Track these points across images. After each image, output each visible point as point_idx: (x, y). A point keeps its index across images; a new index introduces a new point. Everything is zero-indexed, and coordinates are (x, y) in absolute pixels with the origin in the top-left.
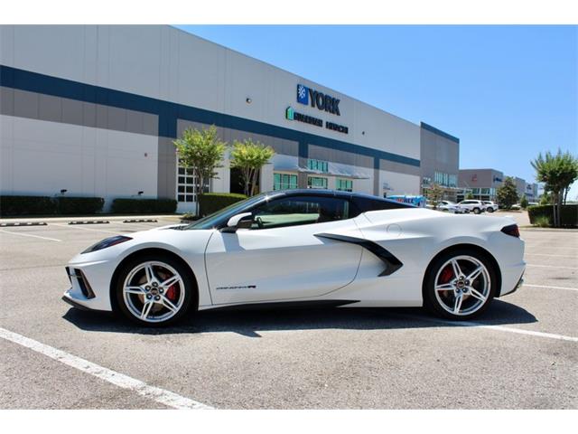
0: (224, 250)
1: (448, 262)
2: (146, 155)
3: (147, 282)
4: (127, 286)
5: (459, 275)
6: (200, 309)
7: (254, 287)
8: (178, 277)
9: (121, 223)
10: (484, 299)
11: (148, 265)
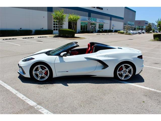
0: (59, 62)
1: (122, 66)
2: (44, 17)
3: (39, 70)
4: (34, 71)
5: (124, 69)
6: (53, 77)
7: (68, 72)
8: (47, 69)
9: (37, 38)
10: (131, 76)
11: (39, 66)
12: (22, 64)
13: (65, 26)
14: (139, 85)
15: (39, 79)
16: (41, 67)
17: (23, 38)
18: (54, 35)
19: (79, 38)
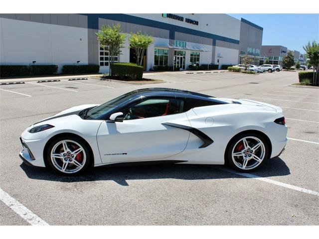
0: (107, 133)
1: (241, 140)
2: (81, 40)
3: (63, 151)
4: (53, 153)
5: (247, 147)
6: (95, 166)
7: (126, 154)
8: (81, 149)
9: (67, 80)
10: (260, 161)
11: (64, 142)
12: (28, 137)
13: (124, 58)
14: (280, 181)
15: (63, 170)
16: (68, 143)
18: (102, 75)
19: (151, 82)
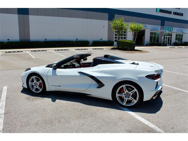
1: (122, 86)
2: (104, 27)
3: (34, 82)
4: (30, 82)
6: (47, 91)
7: (60, 86)
8: (41, 81)
10: (136, 102)
13: (130, 37)
15: (34, 91)
16: (36, 78)
17: (76, 50)
19: (139, 52)
